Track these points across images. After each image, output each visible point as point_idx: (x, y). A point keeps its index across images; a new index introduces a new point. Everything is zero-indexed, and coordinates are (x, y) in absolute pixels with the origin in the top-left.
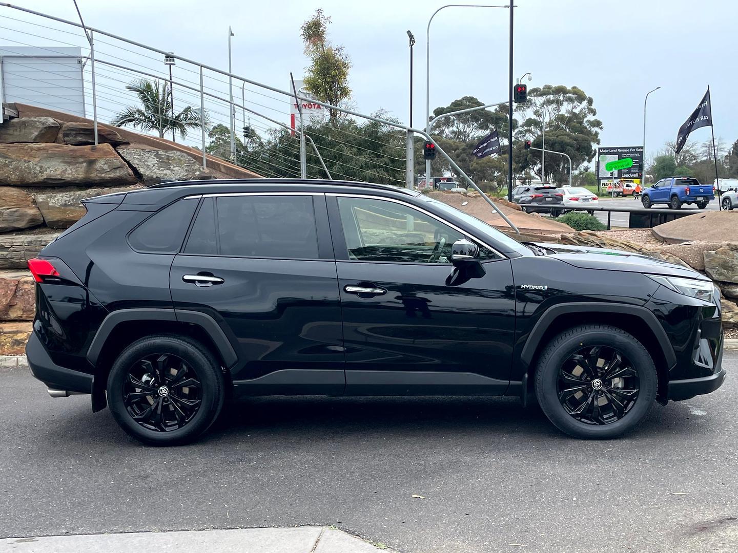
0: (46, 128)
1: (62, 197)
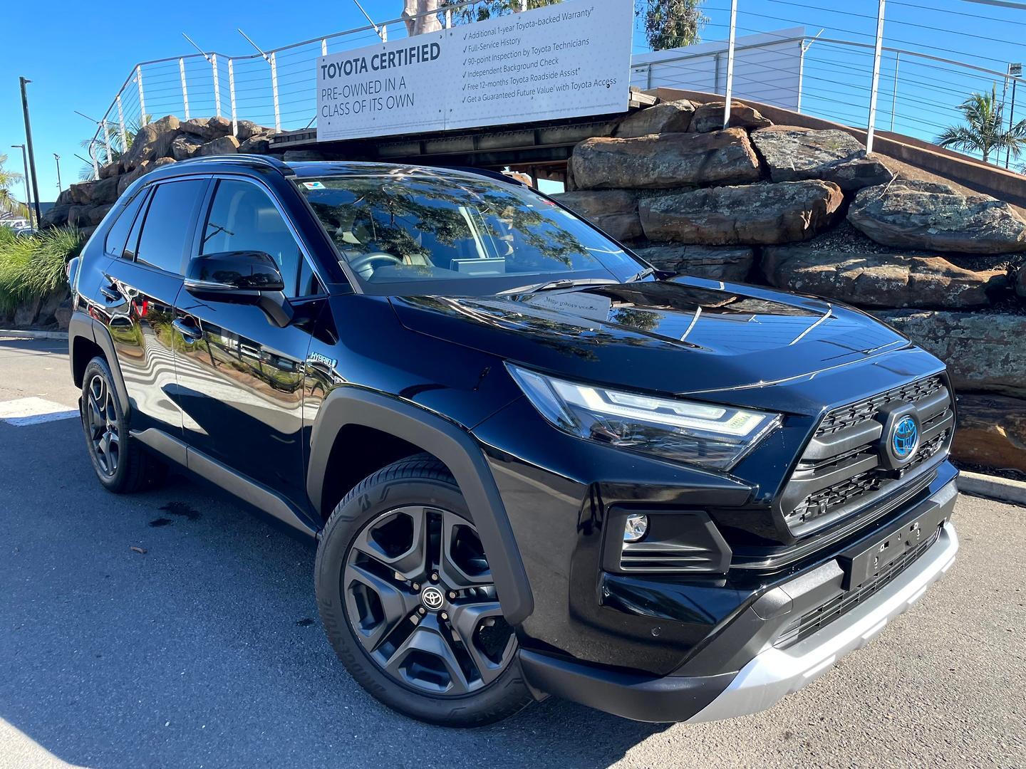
0: (675, 114)
1: (666, 200)
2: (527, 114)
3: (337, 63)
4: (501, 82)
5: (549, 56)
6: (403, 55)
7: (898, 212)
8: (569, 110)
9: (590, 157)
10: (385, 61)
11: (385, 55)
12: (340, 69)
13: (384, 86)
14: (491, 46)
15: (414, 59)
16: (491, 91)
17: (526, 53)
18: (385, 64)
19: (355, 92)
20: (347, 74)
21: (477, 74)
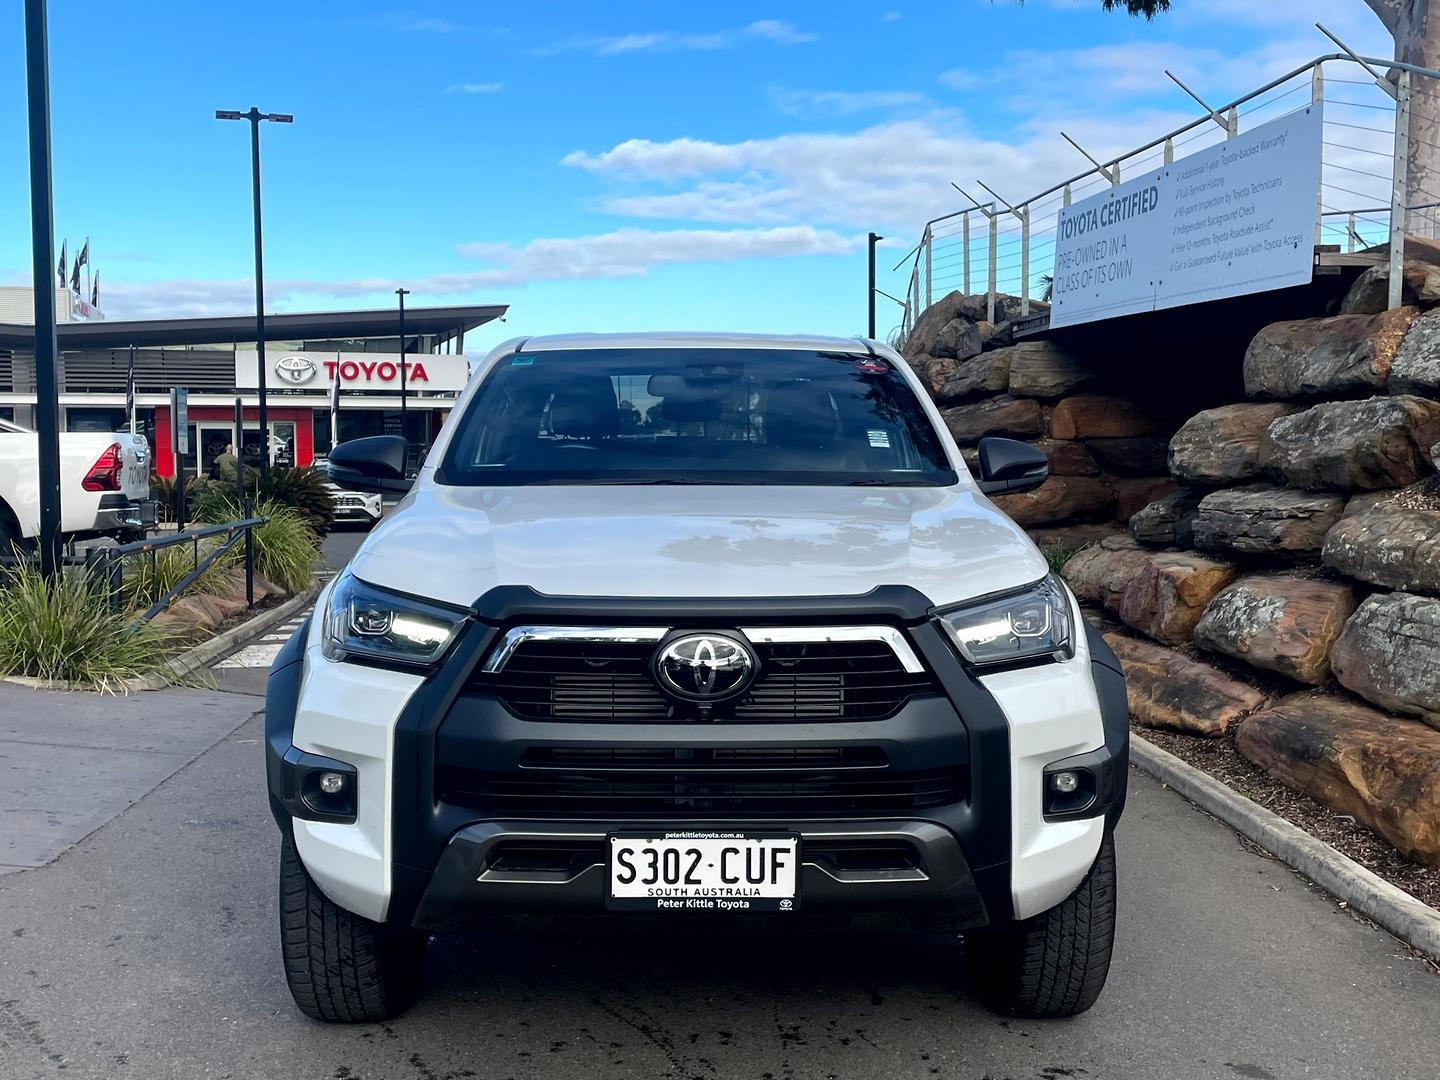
2: (1234, 285)
3: (1074, 218)
4: (1206, 241)
5: (1247, 202)
6: (1127, 202)
10: (1112, 213)
11: (1111, 205)
12: (1076, 226)
13: (1108, 246)
14: (1199, 189)
15: (1136, 209)
16: (1196, 254)
17: (1228, 198)
18: (1112, 217)
19: (1085, 258)
20: (1081, 232)
21: (1186, 229)
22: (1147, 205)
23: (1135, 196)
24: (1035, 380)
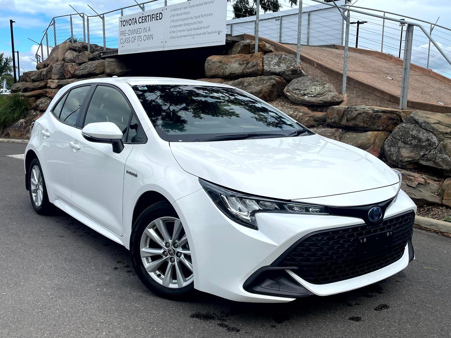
0: (243, 46)
2: (192, 44)
3: (126, 20)
4: (184, 30)
5: (199, 20)
6: (150, 17)
7: (298, 89)
8: (206, 43)
9: (210, 63)
10: (143, 20)
11: (143, 17)
12: (127, 23)
13: (142, 31)
14: (180, 15)
15: (154, 19)
16: (179, 34)
17: (192, 18)
18: (143, 21)
19: (132, 33)
20: (130, 25)
21: (175, 26)
22: (157, 18)
23: (153, 15)
24: (114, 71)
